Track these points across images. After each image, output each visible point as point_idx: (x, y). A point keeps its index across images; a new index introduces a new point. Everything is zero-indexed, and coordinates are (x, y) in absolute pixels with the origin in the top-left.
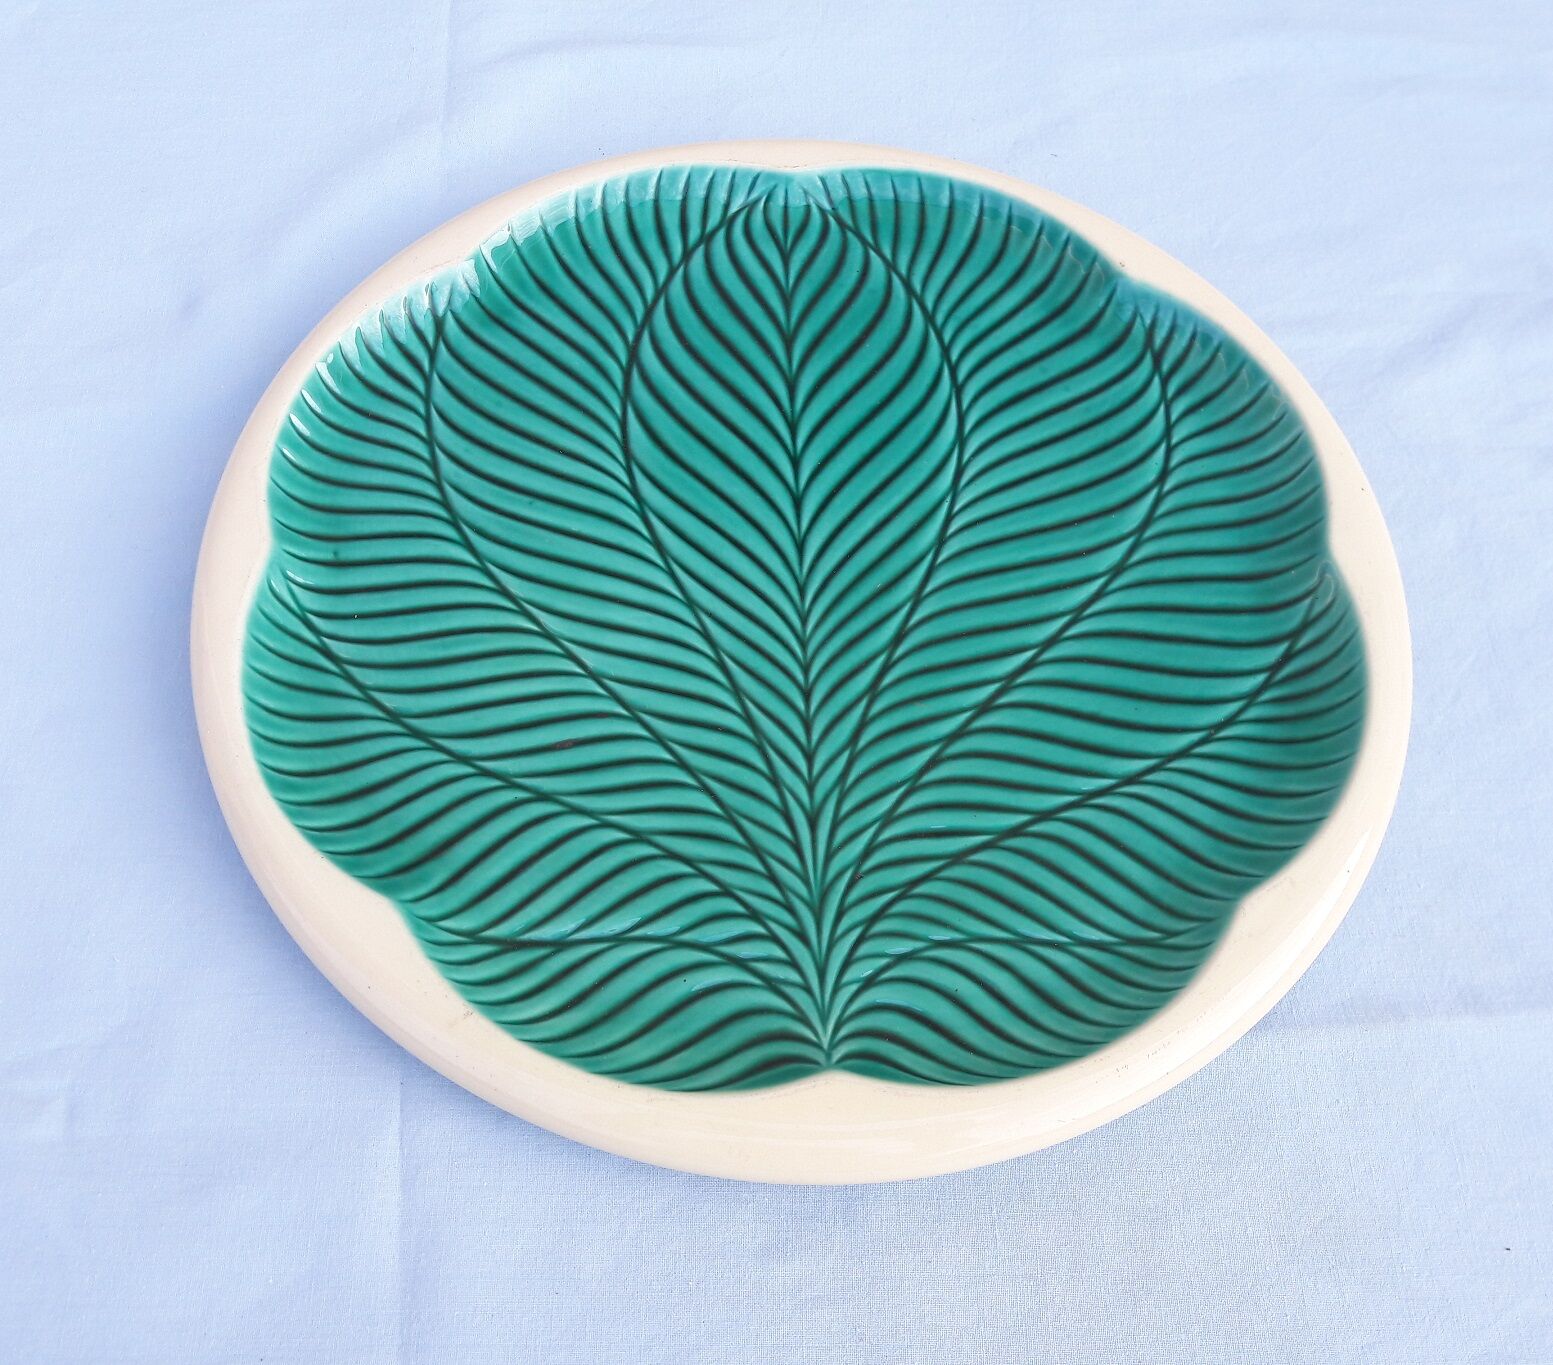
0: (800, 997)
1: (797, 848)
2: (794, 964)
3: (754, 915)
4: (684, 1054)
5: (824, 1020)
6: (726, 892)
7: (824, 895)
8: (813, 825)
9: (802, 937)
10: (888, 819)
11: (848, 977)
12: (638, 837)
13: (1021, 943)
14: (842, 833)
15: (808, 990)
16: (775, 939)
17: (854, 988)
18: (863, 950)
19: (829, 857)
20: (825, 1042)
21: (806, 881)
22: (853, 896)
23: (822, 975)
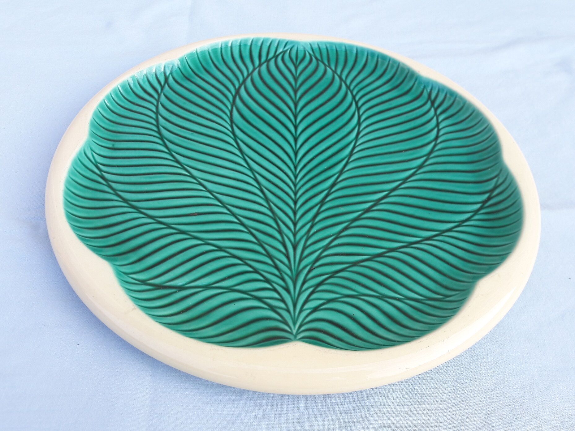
0: (285, 314)
1: (288, 257)
2: (283, 300)
3: (267, 281)
4: (230, 334)
5: (295, 323)
6: (256, 271)
7: (298, 275)
8: (295, 248)
9: (287, 290)
10: (326, 248)
11: (306, 306)
12: (220, 249)
13: (382, 297)
14: (307, 252)
15: (288, 311)
16: (275, 290)
17: (308, 311)
18: (314, 296)
19: (301, 260)
20: (294, 332)
21: (290, 269)
22: (310, 275)
23: (295, 305)
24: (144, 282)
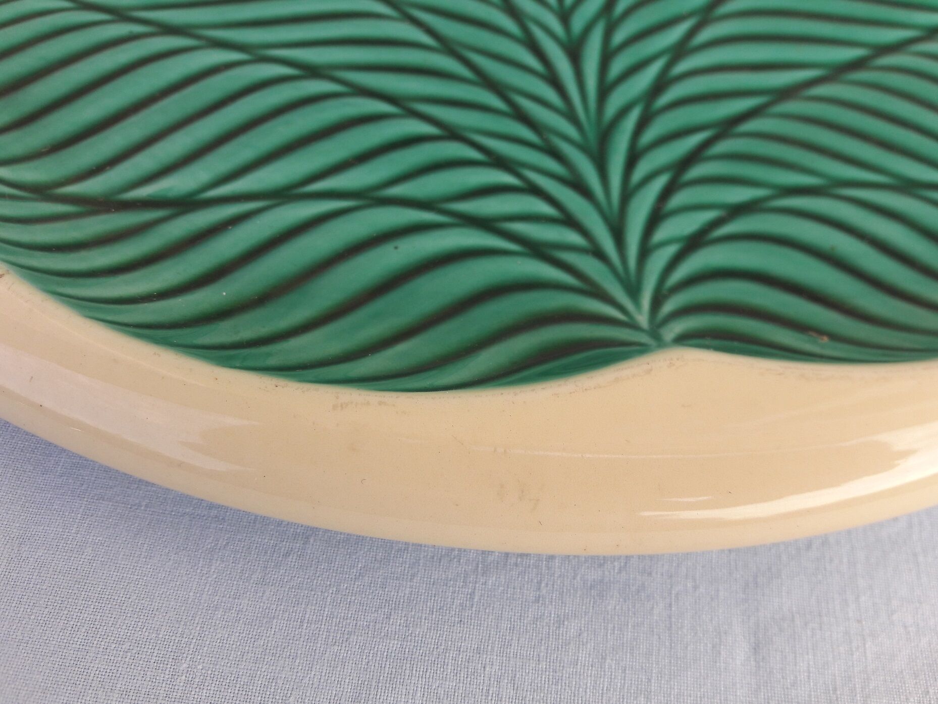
0: (589, 265)
1: (554, 81)
2: (569, 221)
3: (499, 162)
4: (401, 348)
5: (634, 291)
6: (452, 134)
7: (606, 134)
8: (575, 53)
9: (580, 187)
10: (680, 51)
11: (662, 233)
12: (312, 71)
13: (908, 186)
14: (617, 67)
15: (598, 254)
16: (535, 191)
17: (670, 251)
18: (679, 199)
19: (604, 91)
20: (643, 319)
21: (571, 117)
22: (649, 136)
23: (618, 234)
24: (41, 191)
